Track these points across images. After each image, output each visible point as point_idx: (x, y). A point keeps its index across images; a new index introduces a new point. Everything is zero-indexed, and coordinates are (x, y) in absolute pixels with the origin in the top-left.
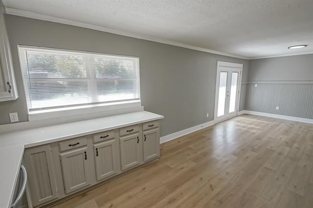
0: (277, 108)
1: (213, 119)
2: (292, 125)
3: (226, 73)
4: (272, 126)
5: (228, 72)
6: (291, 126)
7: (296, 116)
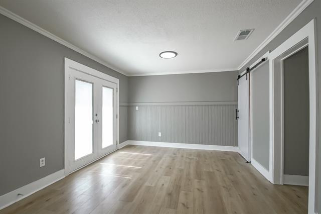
0: (160, 134)
1: (63, 167)
2: (175, 154)
3: (91, 85)
4: (154, 161)
5: (93, 84)
6: (174, 156)
7: (177, 142)
